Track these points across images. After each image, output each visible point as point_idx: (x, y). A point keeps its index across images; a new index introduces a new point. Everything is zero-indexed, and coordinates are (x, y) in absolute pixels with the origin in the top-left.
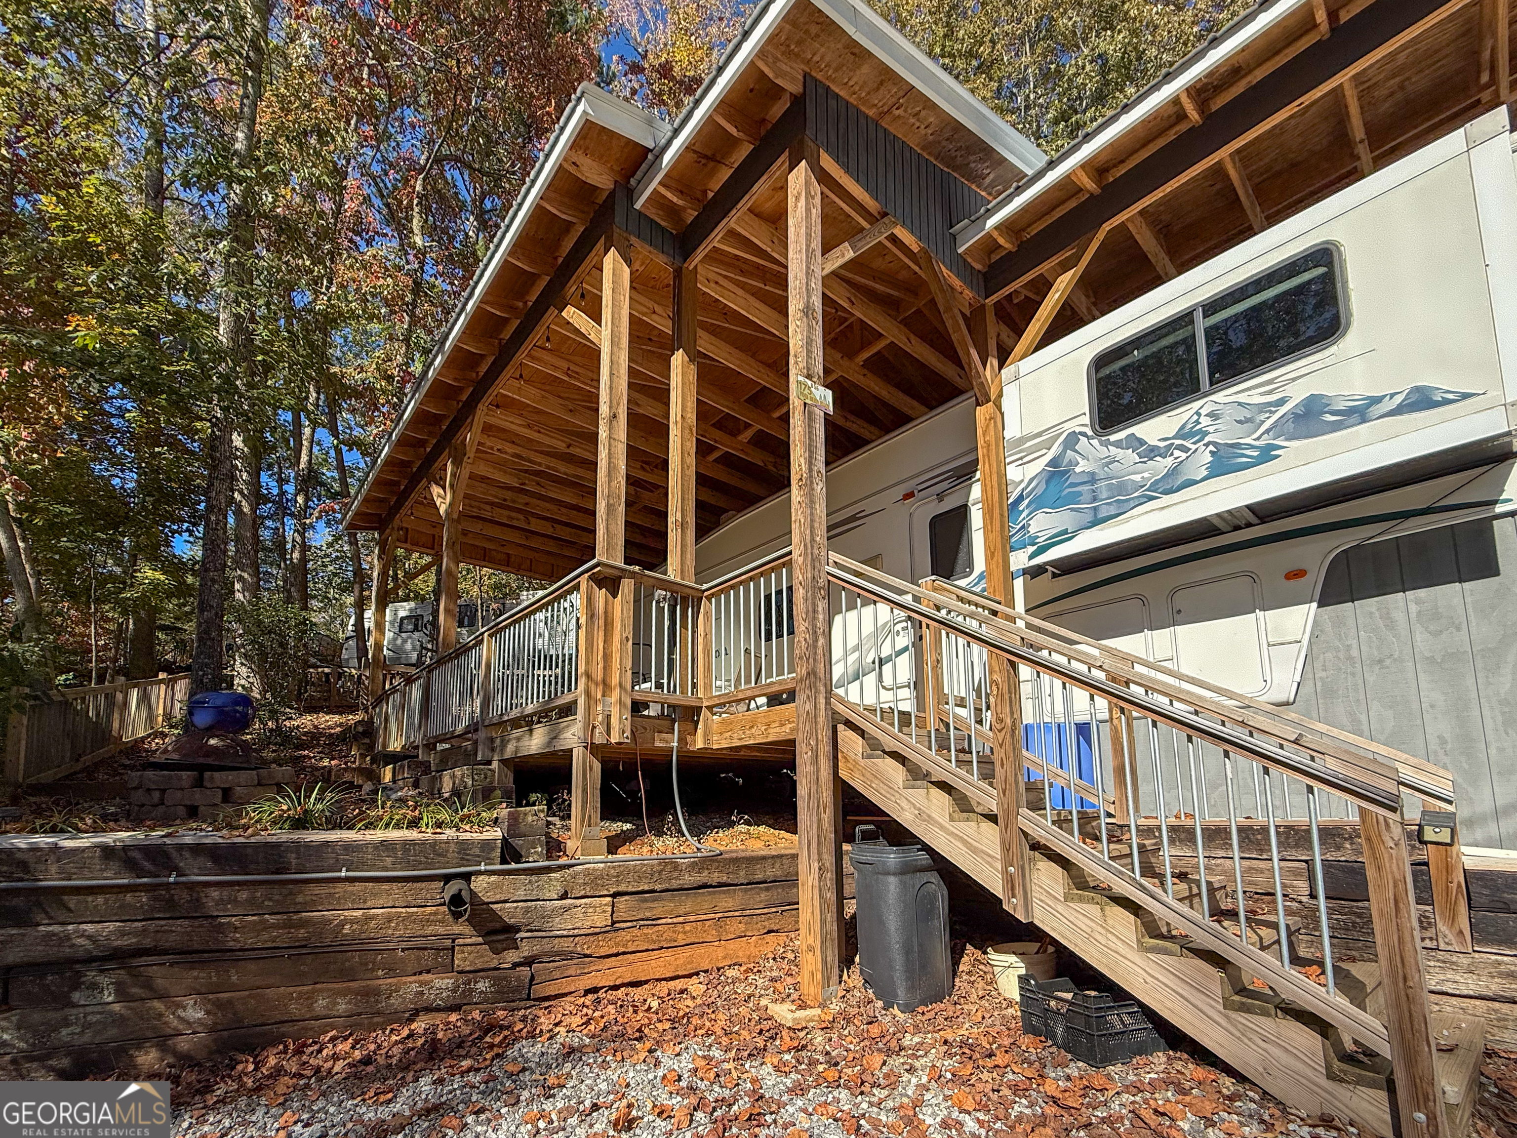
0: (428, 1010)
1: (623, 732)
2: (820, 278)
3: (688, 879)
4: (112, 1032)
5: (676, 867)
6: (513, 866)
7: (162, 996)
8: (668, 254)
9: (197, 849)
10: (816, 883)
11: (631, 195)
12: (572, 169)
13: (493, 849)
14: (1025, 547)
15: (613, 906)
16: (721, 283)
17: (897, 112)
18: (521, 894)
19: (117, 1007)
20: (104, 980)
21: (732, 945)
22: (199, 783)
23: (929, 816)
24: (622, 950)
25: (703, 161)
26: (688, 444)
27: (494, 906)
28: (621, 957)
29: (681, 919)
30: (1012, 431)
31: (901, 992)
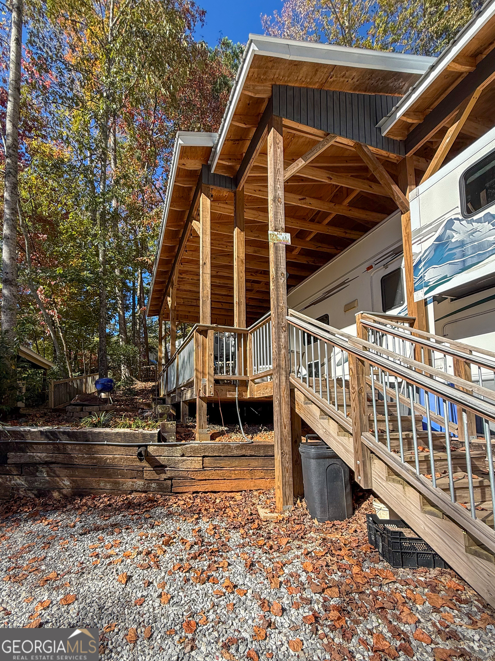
0: (136, 491)
1: (210, 392)
2: (283, 181)
3: (235, 452)
4: (47, 485)
5: (229, 447)
6: (163, 443)
7: (58, 476)
8: (228, 188)
9: (64, 433)
10: (280, 460)
11: (209, 167)
12: (183, 167)
13: (155, 437)
14: (422, 288)
15: (203, 461)
16: (261, 189)
17: (332, 80)
18: (166, 454)
19: (47, 478)
20: (44, 470)
21: (258, 481)
22: (82, 410)
23: (329, 433)
24: (207, 478)
25: (237, 142)
26: (241, 268)
27: (157, 457)
28: (207, 481)
29: (233, 469)
30: (415, 225)
31: (318, 513)
